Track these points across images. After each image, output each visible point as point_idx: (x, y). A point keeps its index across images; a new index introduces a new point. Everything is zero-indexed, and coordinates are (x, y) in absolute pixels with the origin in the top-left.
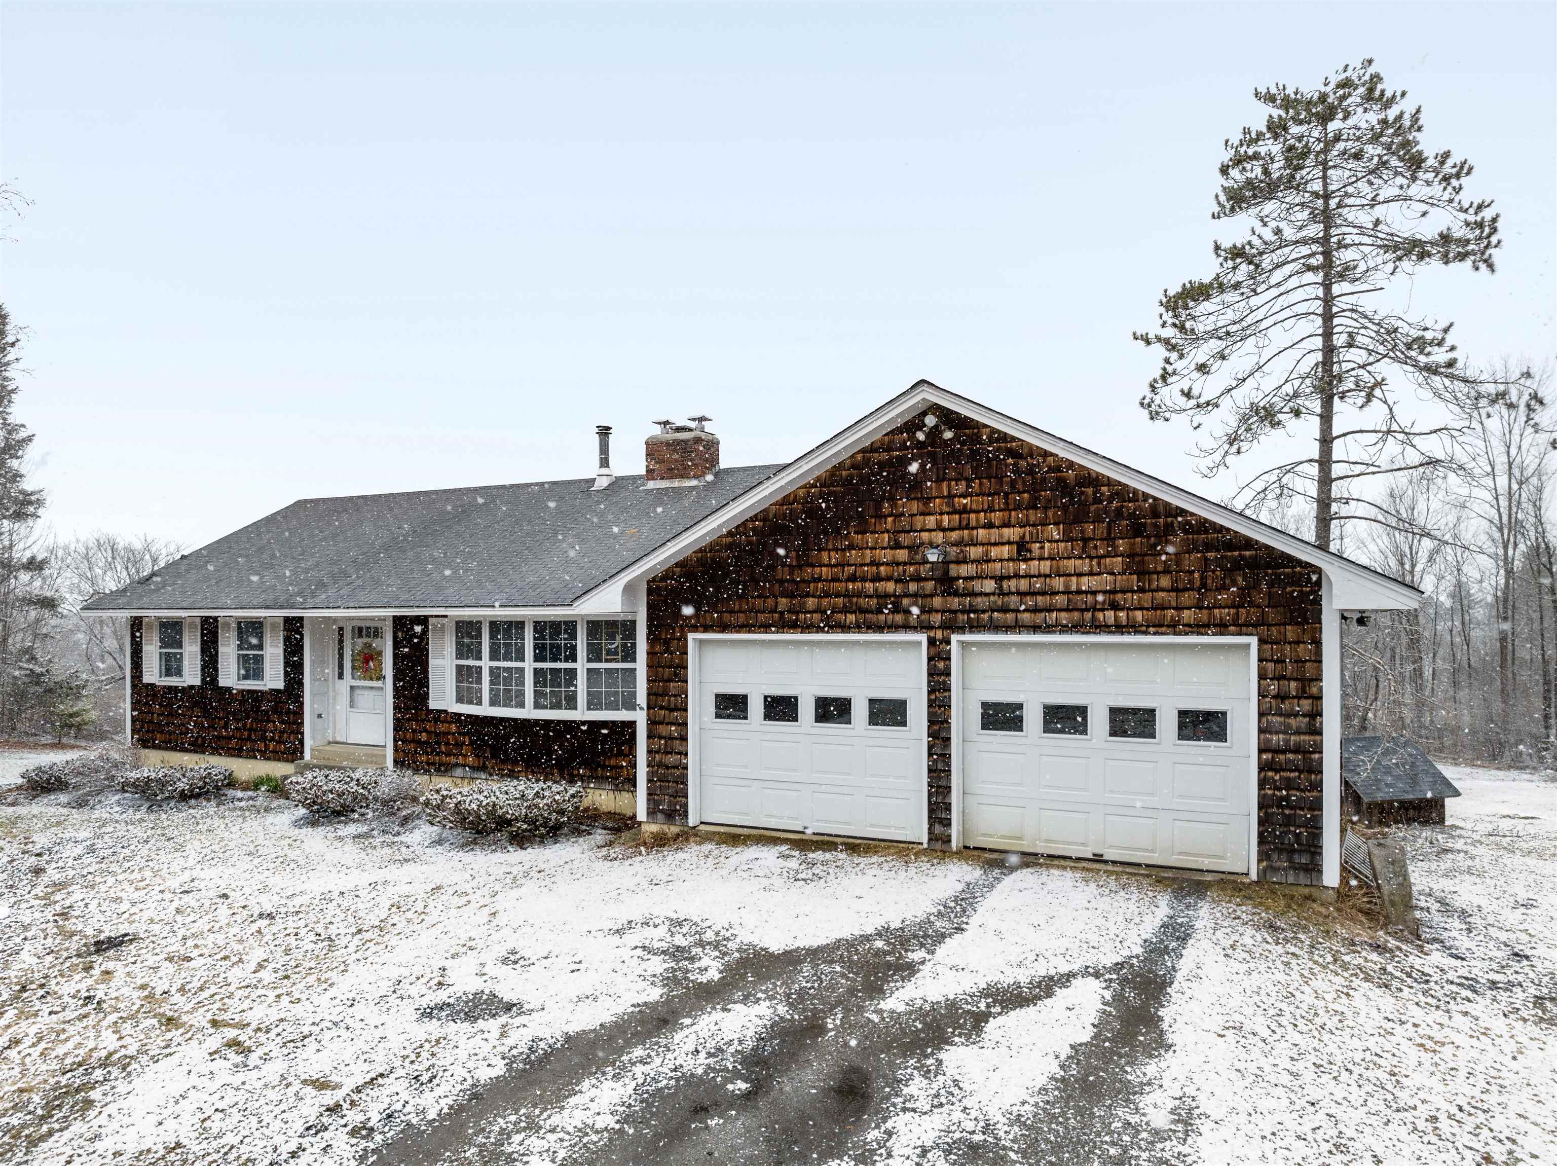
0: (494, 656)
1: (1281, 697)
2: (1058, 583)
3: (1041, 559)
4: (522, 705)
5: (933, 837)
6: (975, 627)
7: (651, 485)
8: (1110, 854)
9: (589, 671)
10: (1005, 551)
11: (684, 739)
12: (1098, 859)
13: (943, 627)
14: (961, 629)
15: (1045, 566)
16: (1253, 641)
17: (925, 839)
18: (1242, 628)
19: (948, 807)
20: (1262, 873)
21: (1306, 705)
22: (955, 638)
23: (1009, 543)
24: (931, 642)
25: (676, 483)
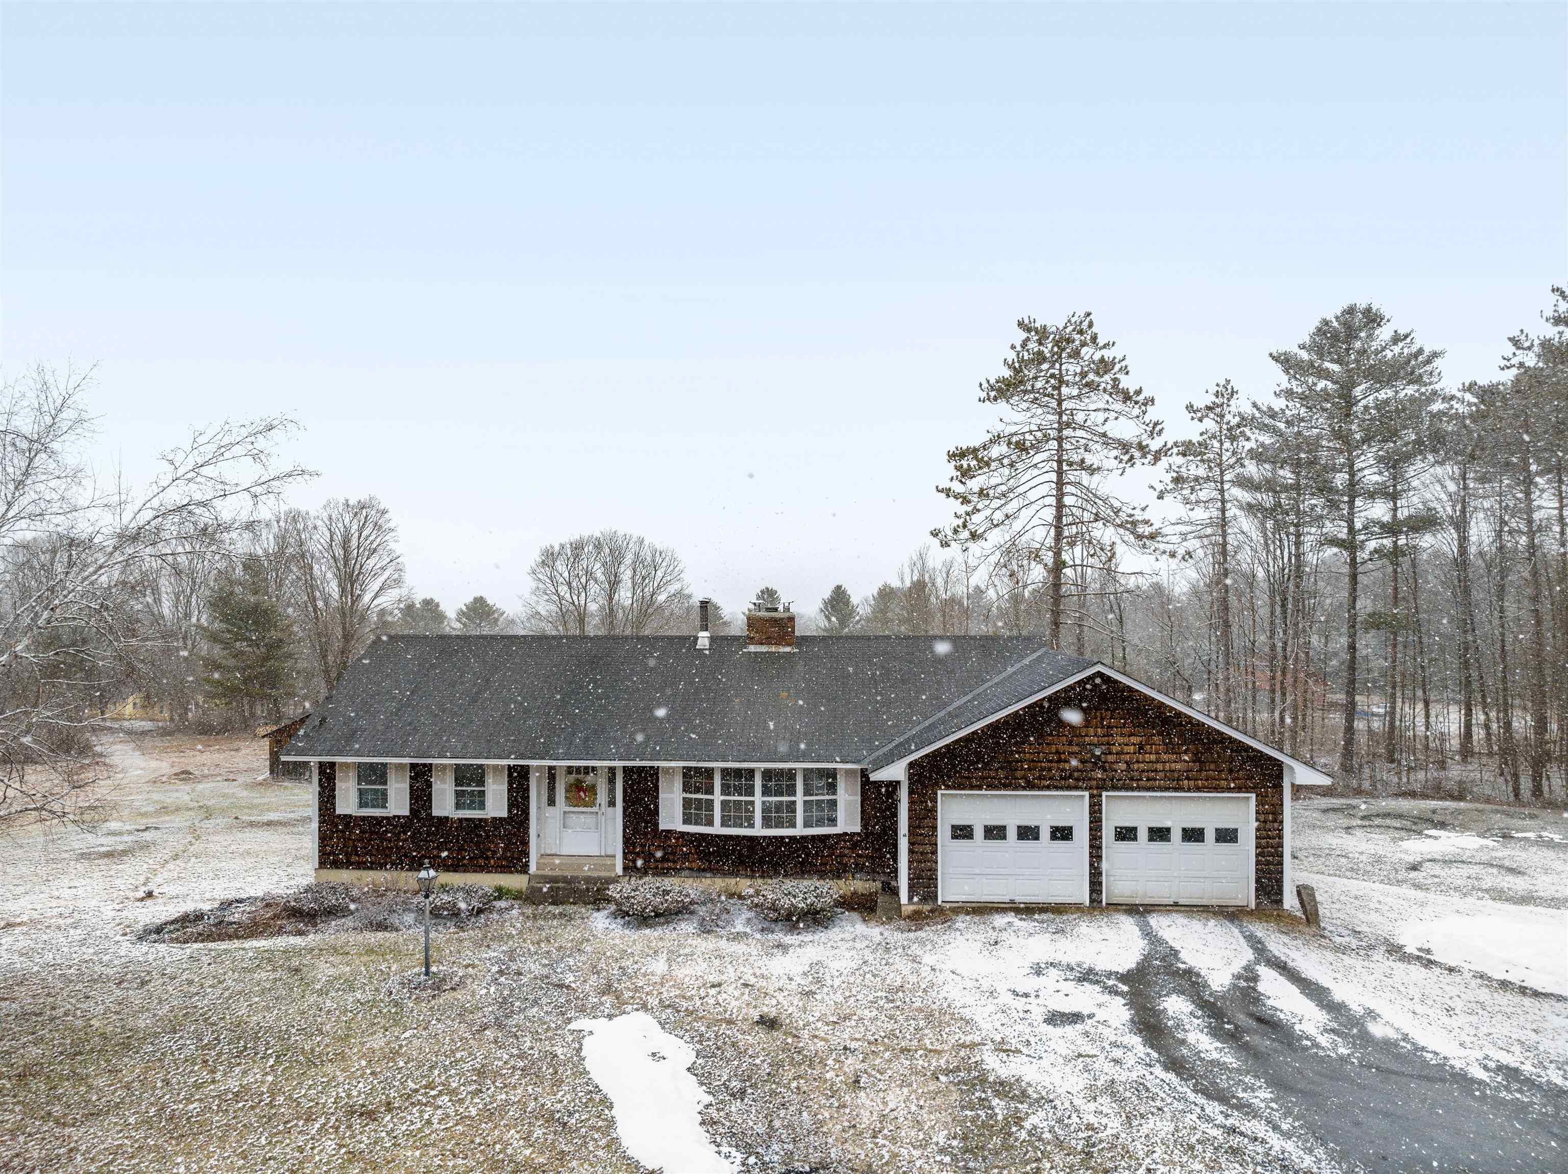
0: (723, 793)
1: (1265, 822)
2: (1159, 766)
3: (1150, 753)
4: (752, 826)
5: (1092, 901)
6: (1115, 788)
7: (752, 648)
8: (1182, 901)
9: (805, 802)
10: (1131, 749)
11: (935, 852)
12: (1176, 904)
13: (1097, 788)
14: (1107, 790)
15: (1153, 757)
16: (1254, 795)
17: (1087, 903)
18: (1248, 790)
19: (1100, 884)
20: (1257, 905)
21: (1276, 825)
22: (1104, 794)
23: (1134, 745)
24: (1092, 796)
25: (773, 649)
